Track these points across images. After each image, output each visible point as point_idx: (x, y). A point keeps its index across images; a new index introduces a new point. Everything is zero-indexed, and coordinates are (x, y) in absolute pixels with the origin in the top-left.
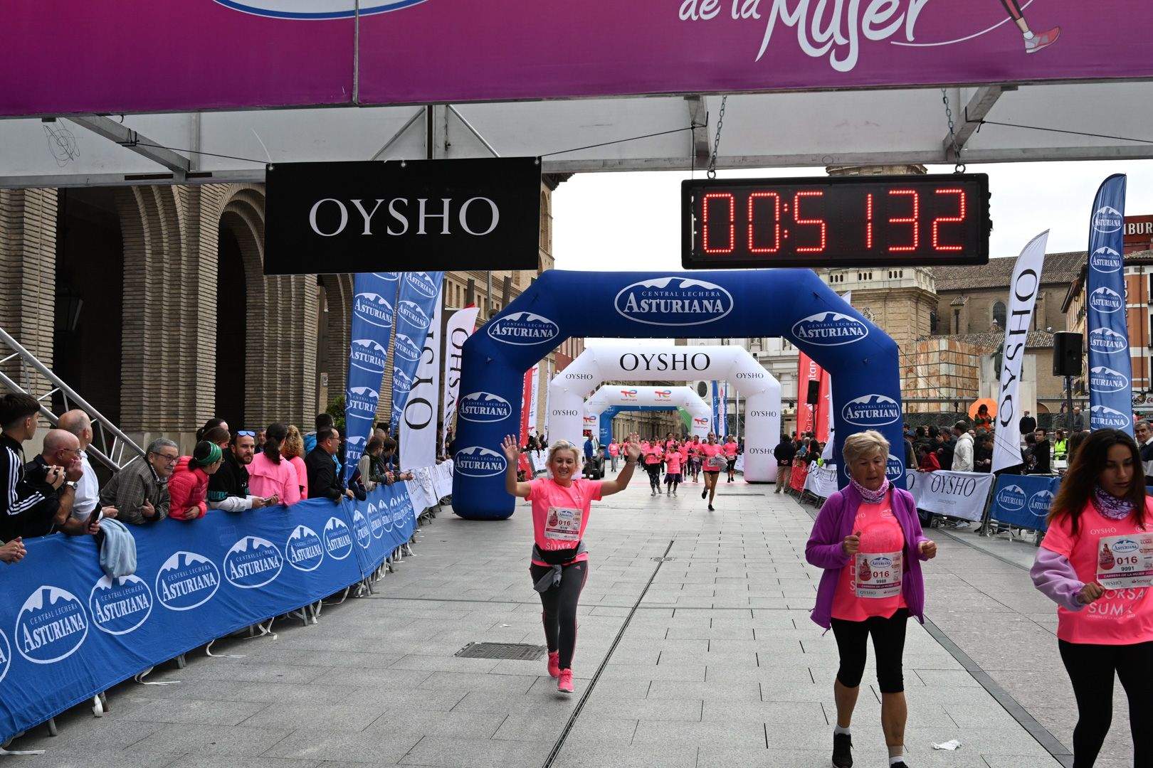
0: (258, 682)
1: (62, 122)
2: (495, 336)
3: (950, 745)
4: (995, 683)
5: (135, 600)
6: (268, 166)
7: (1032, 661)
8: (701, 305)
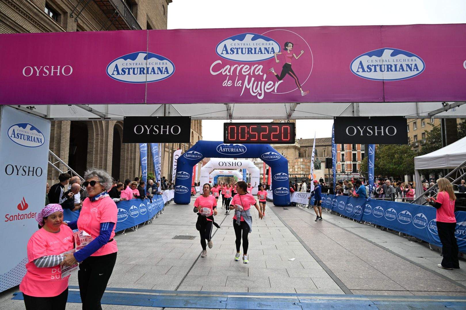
1: (73, 106)
2: (186, 157)
3: (293, 259)
4: (306, 244)
6: (124, 117)
7: (315, 239)
8: (238, 150)
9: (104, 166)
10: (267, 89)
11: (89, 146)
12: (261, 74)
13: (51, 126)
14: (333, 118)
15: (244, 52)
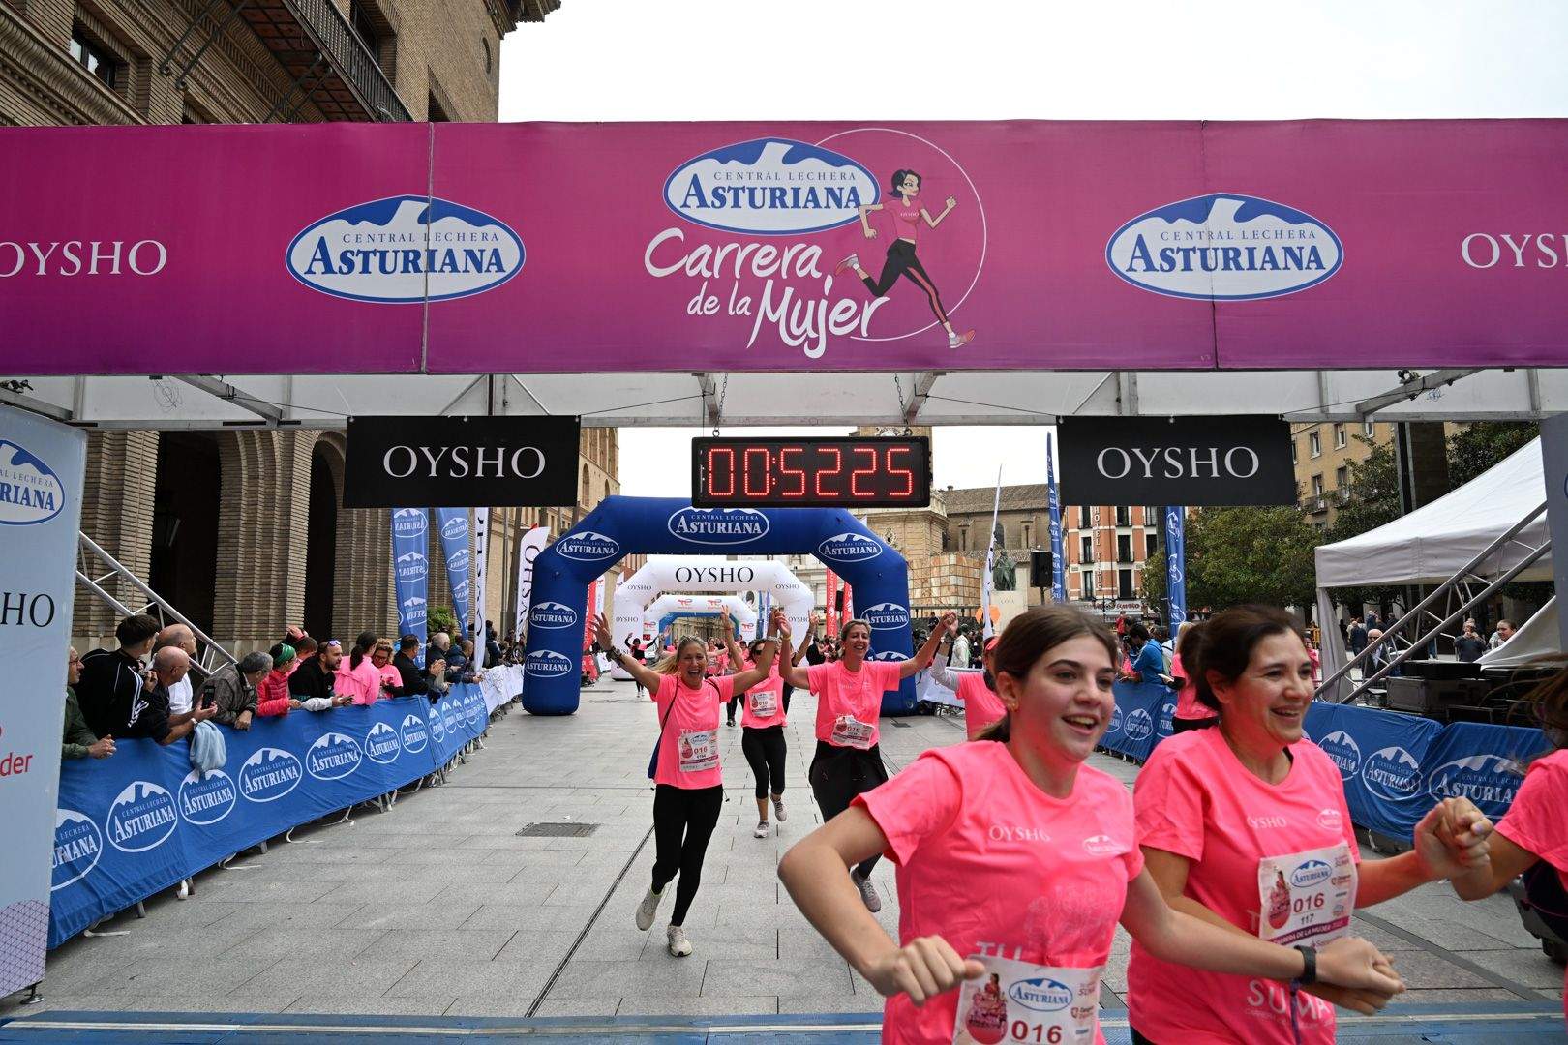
0: (333, 864)
1: (168, 380)
2: (563, 553)
5: (221, 793)
6: (349, 418)
8: (742, 526)
9: (279, 588)
10: (838, 325)
11: (223, 519)
12: (816, 274)
13: (89, 447)
14: (1054, 421)
15: (758, 202)
